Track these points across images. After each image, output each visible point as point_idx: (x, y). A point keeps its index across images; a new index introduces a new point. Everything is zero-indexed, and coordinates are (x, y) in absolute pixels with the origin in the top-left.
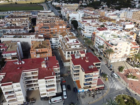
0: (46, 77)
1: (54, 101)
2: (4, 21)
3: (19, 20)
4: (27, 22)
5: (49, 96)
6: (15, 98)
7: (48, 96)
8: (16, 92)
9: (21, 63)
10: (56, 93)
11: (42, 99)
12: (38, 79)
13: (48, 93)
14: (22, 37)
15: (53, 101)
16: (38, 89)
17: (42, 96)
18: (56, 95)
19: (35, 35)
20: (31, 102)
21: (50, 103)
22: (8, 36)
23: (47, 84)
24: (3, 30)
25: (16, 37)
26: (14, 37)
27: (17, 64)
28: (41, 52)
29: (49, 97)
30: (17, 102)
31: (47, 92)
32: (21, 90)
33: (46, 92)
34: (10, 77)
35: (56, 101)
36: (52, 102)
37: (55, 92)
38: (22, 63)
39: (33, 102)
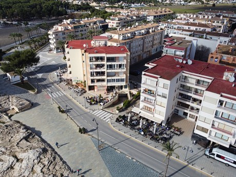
0: (223, 94)
1: (218, 156)
2: (185, 17)
3: (210, 17)
4: (224, 23)
5: (212, 140)
6: (153, 107)
7: (208, 139)
8: (158, 97)
9: (185, 62)
10: (231, 145)
11: (194, 136)
12: (206, 90)
13: (214, 131)
14: (205, 37)
15: (216, 153)
16: (194, 120)
17: (196, 132)
18: (228, 147)
19: (230, 38)
20: (172, 130)
21: (207, 153)
22: (182, 33)
23: (219, 110)
24: (179, 26)
25: (193, 36)
26: (190, 35)
27: (178, 61)
28: (230, 62)
29: (210, 141)
30: (152, 116)
31: (212, 129)
32: (166, 98)
33: (209, 127)
34: (160, 72)
35: (223, 158)
36: (214, 154)
37: (229, 141)
38: (187, 63)
39: (176, 132)
